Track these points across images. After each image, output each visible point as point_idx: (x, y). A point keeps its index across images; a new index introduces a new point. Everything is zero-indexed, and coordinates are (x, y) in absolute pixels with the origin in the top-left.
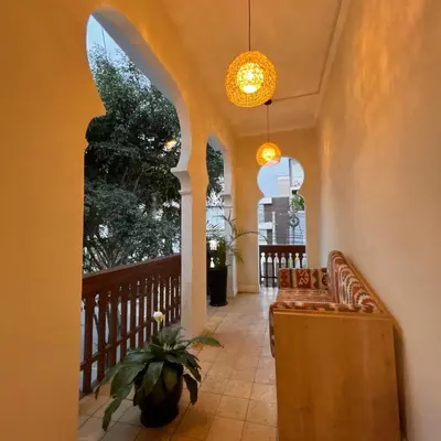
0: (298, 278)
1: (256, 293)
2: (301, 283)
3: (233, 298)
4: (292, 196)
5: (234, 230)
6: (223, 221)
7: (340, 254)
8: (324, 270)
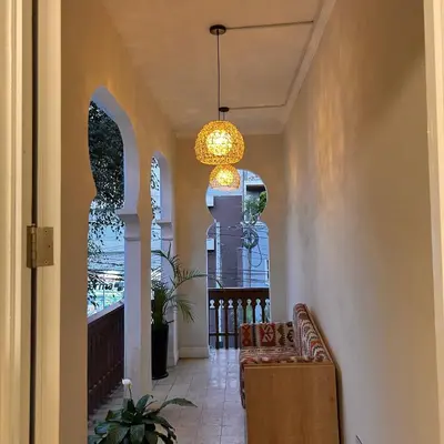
0: (262, 334)
1: (205, 357)
2: (265, 340)
3: (173, 367)
4: (247, 197)
5: (177, 272)
6: (159, 257)
7: (304, 306)
8: (290, 325)
